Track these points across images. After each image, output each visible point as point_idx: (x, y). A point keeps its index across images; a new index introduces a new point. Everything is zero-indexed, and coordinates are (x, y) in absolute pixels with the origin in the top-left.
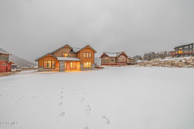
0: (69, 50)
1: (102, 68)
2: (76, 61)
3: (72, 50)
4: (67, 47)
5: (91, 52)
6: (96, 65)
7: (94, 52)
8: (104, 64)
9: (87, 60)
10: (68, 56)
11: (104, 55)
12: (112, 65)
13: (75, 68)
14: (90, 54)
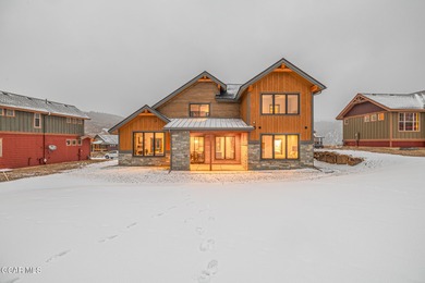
0: (212, 93)
1: (355, 162)
2: (238, 133)
3: (223, 92)
4: (205, 80)
5: (299, 89)
6: (319, 145)
7: (312, 87)
8: (358, 144)
9: (281, 123)
10: (209, 116)
11: (360, 106)
12: (404, 147)
13: (235, 160)
14: (293, 99)
